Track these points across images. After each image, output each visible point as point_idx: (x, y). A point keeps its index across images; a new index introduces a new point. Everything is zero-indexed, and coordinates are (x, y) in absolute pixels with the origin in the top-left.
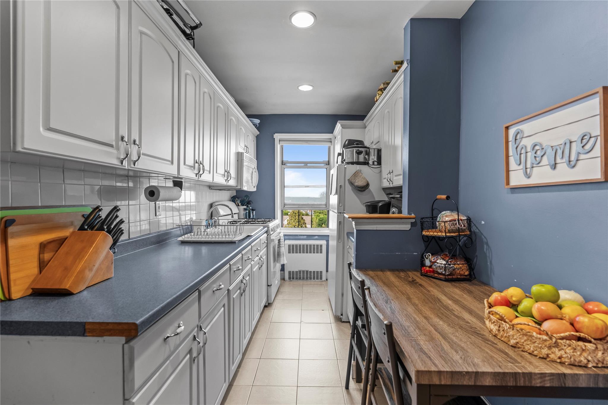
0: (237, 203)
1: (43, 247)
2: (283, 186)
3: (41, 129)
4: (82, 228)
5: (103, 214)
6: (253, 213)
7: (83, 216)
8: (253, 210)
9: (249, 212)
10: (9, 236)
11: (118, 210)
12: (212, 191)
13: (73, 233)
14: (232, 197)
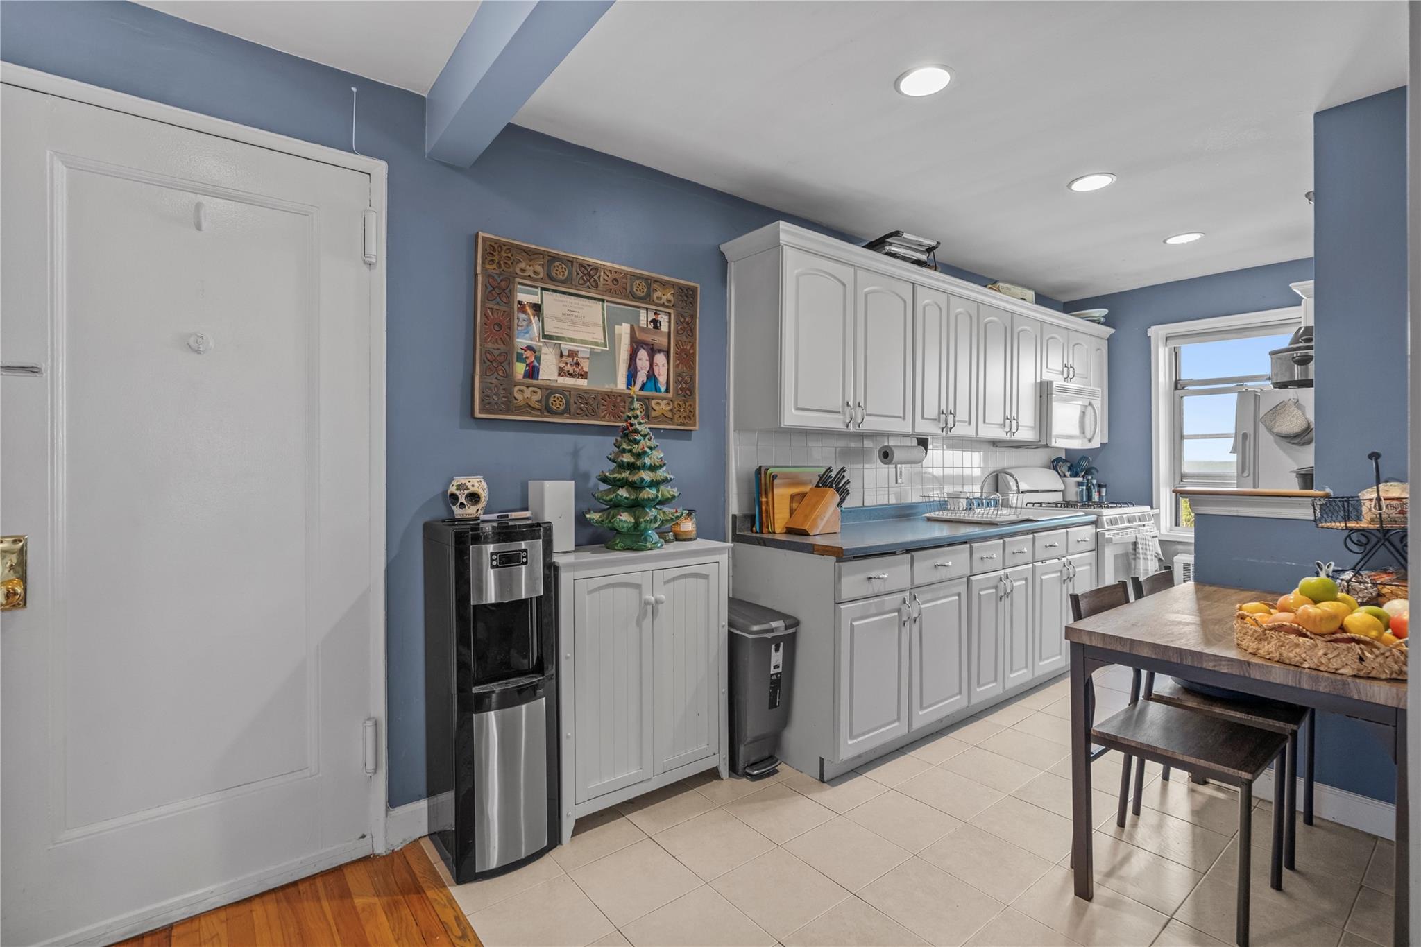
0: (1061, 471)
1: (793, 497)
2: (1178, 437)
3: (793, 410)
4: (817, 486)
5: (833, 474)
6: (1100, 492)
7: (819, 475)
8: (1100, 486)
9: (1087, 489)
10: (775, 486)
11: (844, 471)
12: (998, 449)
13: (811, 489)
14: (1052, 459)
